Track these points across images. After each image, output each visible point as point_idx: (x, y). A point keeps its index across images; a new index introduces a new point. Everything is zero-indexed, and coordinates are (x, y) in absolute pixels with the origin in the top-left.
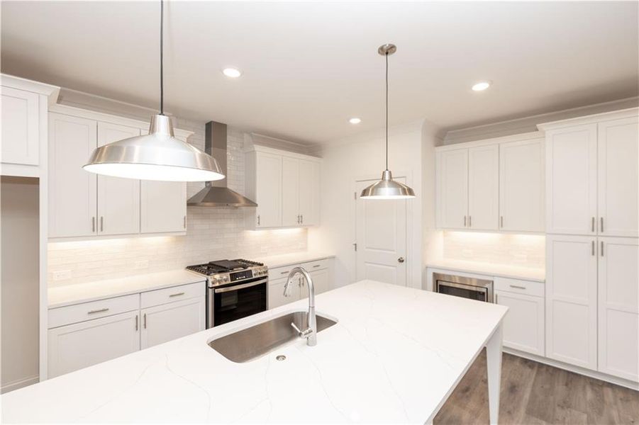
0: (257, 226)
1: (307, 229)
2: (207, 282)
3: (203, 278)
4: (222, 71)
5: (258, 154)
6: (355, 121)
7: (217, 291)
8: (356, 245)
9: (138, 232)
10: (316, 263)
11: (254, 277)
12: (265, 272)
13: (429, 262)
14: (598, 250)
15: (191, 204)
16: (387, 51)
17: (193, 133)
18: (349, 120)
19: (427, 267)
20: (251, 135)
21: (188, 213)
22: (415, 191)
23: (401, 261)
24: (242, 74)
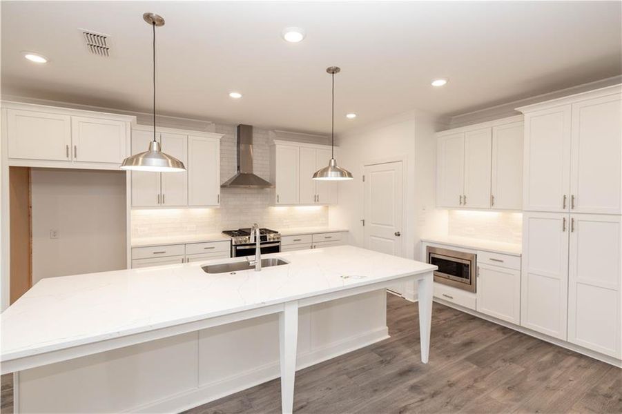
0: (277, 203)
1: (328, 207)
2: (231, 241)
3: (229, 238)
4: (228, 94)
5: (277, 146)
6: (351, 116)
7: (238, 248)
8: (364, 221)
9: (186, 205)
10: (328, 235)
11: (268, 241)
12: (278, 238)
13: (424, 237)
14: (569, 226)
15: (223, 187)
16: (333, 71)
17: (223, 135)
18: (346, 115)
19: (422, 241)
20: (274, 132)
21: (221, 192)
22: (353, 174)
23: (398, 235)
24: (243, 95)
